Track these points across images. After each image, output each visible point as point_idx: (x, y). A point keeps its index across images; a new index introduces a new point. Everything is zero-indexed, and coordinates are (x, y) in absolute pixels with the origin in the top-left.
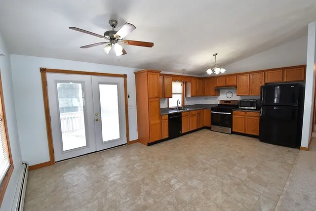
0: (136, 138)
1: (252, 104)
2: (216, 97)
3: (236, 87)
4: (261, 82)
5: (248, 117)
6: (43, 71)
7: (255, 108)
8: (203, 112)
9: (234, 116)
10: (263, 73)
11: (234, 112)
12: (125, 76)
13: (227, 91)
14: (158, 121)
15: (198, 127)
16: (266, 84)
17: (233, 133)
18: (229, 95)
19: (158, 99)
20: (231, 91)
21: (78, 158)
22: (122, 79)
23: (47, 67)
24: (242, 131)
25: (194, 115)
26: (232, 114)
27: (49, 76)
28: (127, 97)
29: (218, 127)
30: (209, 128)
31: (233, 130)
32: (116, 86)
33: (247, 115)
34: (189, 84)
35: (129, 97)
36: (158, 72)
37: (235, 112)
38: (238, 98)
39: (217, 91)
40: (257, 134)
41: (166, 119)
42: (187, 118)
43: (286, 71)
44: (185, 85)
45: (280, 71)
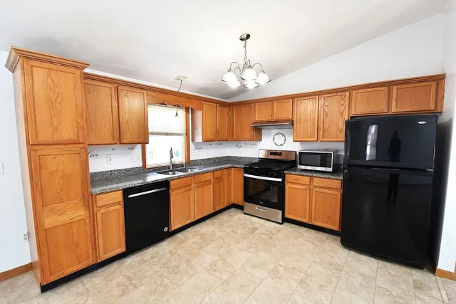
1: (323, 159)
2: (254, 142)
3: (293, 125)
4: (342, 114)
5: (317, 189)
7: (330, 169)
8: (229, 174)
9: (287, 186)
10: (347, 94)
11: (288, 176)
13: (275, 131)
14: (80, 213)
15: (217, 209)
16: (351, 117)
17: (285, 220)
18: (279, 139)
19: (76, 148)
20: (282, 131)
24: (305, 218)
26: (284, 180)
29: (257, 207)
30: (240, 208)
31: (287, 216)
33: (315, 184)
34: (199, 114)
36: (79, 66)
37: (290, 176)
38: (296, 147)
39: (257, 131)
40: (336, 228)
41: (112, 205)
42: (187, 190)
43: (395, 88)
44: (190, 115)
45: (383, 88)
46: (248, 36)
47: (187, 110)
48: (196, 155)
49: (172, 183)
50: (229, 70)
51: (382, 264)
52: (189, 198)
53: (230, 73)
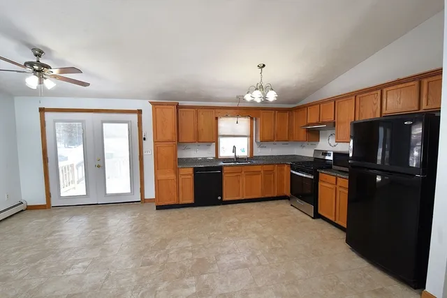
0: (153, 196)
3: (334, 126)
5: (341, 189)
6: (42, 110)
9: (320, 184)
10: (379, 92)
11: (320, 174)
12: (139, 112)
21: (76, 207)
22: (135, 116)
23: (46, 107)
25: (258, 173)
27: (48, 115)
28: (142, 139)
29: (298, 200)
31: (319, 211)
32: (126, 125)
33: (339, 184)
35: (145, 139)
39: (313, 134)
41: (187, 175)
42: (237, 176)
43: (425, 81)
44: (254, 122)
45: (412, 83)
46: (264, 66)
47: (252, 119)
48: (258, 152)
49: (225, 168)
50: (257, 89)
51: (371, 268)
52: (239, 182)
53: (257, 91)
